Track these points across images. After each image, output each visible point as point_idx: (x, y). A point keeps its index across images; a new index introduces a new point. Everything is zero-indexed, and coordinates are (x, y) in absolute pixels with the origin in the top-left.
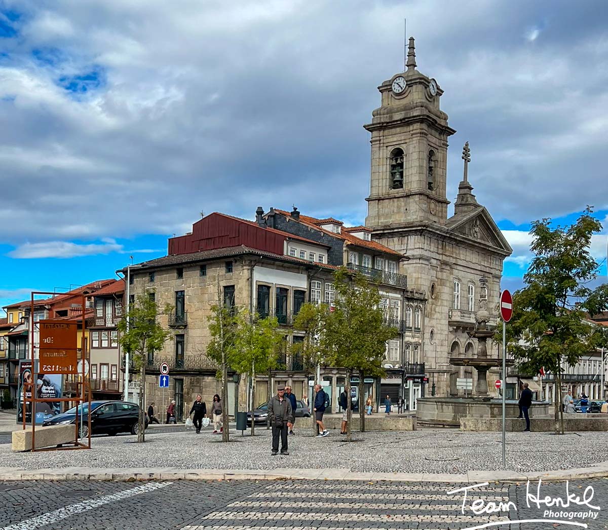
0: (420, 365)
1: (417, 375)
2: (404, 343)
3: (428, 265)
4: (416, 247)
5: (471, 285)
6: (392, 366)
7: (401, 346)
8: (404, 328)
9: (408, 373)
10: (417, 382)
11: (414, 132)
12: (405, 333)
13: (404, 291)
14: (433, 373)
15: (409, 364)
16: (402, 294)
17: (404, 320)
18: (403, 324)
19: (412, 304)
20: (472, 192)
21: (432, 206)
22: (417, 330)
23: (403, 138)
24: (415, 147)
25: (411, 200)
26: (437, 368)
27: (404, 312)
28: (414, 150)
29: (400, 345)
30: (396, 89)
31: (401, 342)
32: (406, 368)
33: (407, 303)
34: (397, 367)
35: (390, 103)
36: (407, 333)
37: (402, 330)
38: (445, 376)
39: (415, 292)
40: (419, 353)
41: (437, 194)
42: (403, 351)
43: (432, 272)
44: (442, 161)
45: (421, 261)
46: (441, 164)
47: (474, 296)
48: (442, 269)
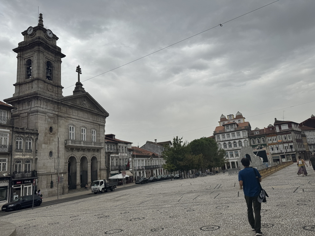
0: (32, 171)
1: (27, 179)
2: (13, 160)
3: (45, 116)
4: (35, 106)
5: (83, 129)
10: (28, 183)
11: (35, 50)
12: (14, 153)
13: (13, 127)
17: (14, 145)
18: (12, 148)
19: (22, 135)
21: (50, 87)
23: (31, 54)
24: (36, 57)
25: (34, 83)
26: (56, 171)
27: (14, 141)
28: (35, 59)
29: (9, 161)
30: (29, 33)
31: (10, 159)
33: (17, 135)
35: (27, 39)
36: (17, 153)
37: (12, 151)
38: (63, 175)
39: (26, 129)
40: (31, 164)
41: (54, 83)
42: (12, 164)
43: (49, 120)
44: (57, 67)
45: (38, 113)
46: (57, 69)
47: (87, 134)
48: (58, 119)
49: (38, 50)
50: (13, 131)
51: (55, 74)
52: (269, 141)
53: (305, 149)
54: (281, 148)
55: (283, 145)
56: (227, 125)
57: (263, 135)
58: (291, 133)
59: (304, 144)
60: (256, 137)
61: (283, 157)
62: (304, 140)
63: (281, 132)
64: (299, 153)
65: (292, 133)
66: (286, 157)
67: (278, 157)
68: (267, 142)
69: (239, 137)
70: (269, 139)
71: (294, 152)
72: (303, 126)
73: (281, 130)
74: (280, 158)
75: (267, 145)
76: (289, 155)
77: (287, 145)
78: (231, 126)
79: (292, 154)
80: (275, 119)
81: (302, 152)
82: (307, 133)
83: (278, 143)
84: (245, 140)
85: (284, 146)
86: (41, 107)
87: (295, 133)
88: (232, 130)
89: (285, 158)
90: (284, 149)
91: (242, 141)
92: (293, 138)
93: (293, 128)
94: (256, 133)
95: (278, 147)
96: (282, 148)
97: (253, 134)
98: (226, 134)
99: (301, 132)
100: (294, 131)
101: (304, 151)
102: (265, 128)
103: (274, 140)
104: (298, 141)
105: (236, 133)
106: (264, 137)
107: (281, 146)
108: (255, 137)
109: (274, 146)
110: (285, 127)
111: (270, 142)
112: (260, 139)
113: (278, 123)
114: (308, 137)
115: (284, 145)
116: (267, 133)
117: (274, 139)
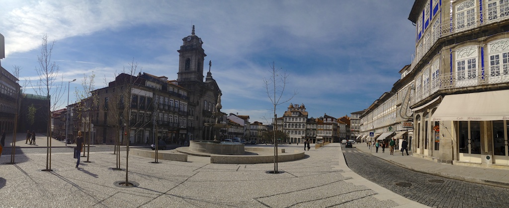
5: (210, 103)
11: (194, 53)
15: (189, 127)
16: (188, 103)
18: (188, 113)
20: (212, 75)
22: (193, 115)
23: (190, 55)
25: (192, 74)
28: (193, 58)
30: (188, 40)
31: (187, 119)
34: (185, 127)
35: (186, 44)
36: (189, 116)
39: (192, 103)
40: (193, 123)
41: (200, 74)
43: (198, 97)
47: (211, 107)
48: (201, 97)
58: (332, 125)
59: (337, 133)
62: (338, 130)
64: (334, 137)
68: (317, 128)
69: (300, 122)
71: (331, 136)
72: (339, 121)
73: (327, 122)
78: (296, 113)
82: (340, 126)
83: (324, 130)
90: (326, 134)
91: (302, 124)
92: (332, 128)
93: (333, 121)
97: (309, 121)
98: (291, 118)
99: (337, 124)
102: (317, 118)
103: (321, 127)
104: (335, 130)
105: (298, 118)
106: (316, 124)
109: (321, 131)
110: (329, 120)
113: (326, 117)
115: (327, 131)
116: (319, 122)
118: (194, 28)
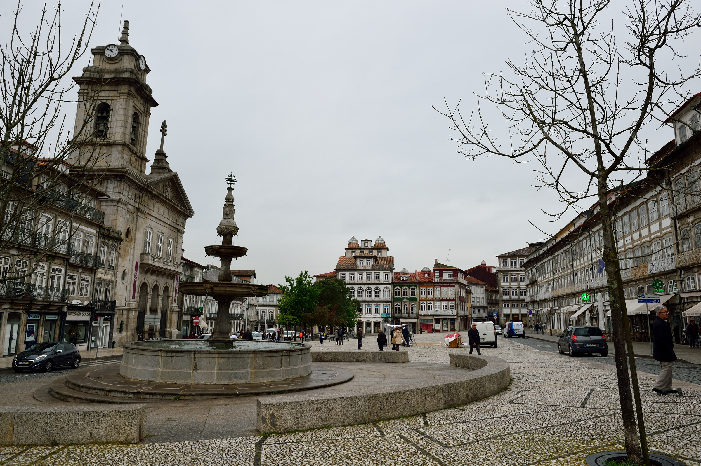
0: (111, 302)
1: (107, 312)
2: (96, 280)
3: (125, 209)
4: (115, 191)
5: (160, 236)
6: (81, 302)
7: (93, 282)
8: (97, 264)
9: (98, 310)
10: (107, 320)
11: (122, 91)
12: (98, 269)
13: (100, 227)
14: (123, 310)
15: (99, 301)
16: (98, 230)
17: (98, 255)
18: (96, 260)
19: (107, 241)
20: (167, 159)
21: (133, 159)
22: (111, 267)
23: (111, 95)
24: (121, 104)
25: (114, 149)
26: (126, 305)
27: (99, 249)
28: (120, 107)
29: (91, 281)
30: (108, 54)
31: (93, 278)
32: (96, 305)
33: (103, 240)
34: (86, 303)
35: (101, 65)
36: (100, 270)
37: (95, 266)
38: (134, 314)
39: (111, 230)
40: (111, 290)
41: (138, 151)
42: (95, 288)
43: (128, 216)
44: (144, 124)
45: (119, 205)
46: (144, 126)
47: (163, 245)
48: (137, 216)
49: (128, 94)
50: (99, 232)
51: (140, 136)
52: (422, 294)
53: (467, 314)
54: (436, 308)
55: (441, 304)
56: (362, 258)
57: (416, 283)
58: (454, 286)
59: (467, 306)
60: (404, 285)
61: (437, 321)
62: (468, 299)
63: (441, 283)
64: (460, 317)
65: (457, 286)
66: (441, 323)
67: (431, 321)
68: (418, 295)
69: (377, 282)
70: (423, 291)
71: (454, 316)
72: (469, 276)
73: (441, 279)
74: (433, 323)
75: (418, 299)
76: (446, 319)
77: (447, 305)
78: (368, 261)
79: (451, 319)
80: (436, 259)
81: (464, 316)
82: (473, 289)
83: (435, 300)
84: (386, 287)
85: (443, 305)
86: (124, 193)
87: (460, 287)
88: (369, 267)
89: (439, 323)
90: (441, 309)
91: (382, 287)
92: (456, 294)
93: (458, 278)
94: (405, 278)
95: (434, 305)
96: (438, 308)
97: (399, 279)
98: (356, 273)
99: (466, 286)
100: (459, 283)
101: (466, 316)
102: (416, 271)
103: (429, 294)
104: (462, 299)
105: (373, 272)
106: (416, 287)
107: (437, 304)
108: (402, 284)
109: (428, 303)
110: (447, 276)
111: (423, 296)
112: (409, 289)
113: (440, 268)
114: (473, 295)
115: (443, 303)
116: (422, 281)
117: (429, 292)
118: (126, 28)
